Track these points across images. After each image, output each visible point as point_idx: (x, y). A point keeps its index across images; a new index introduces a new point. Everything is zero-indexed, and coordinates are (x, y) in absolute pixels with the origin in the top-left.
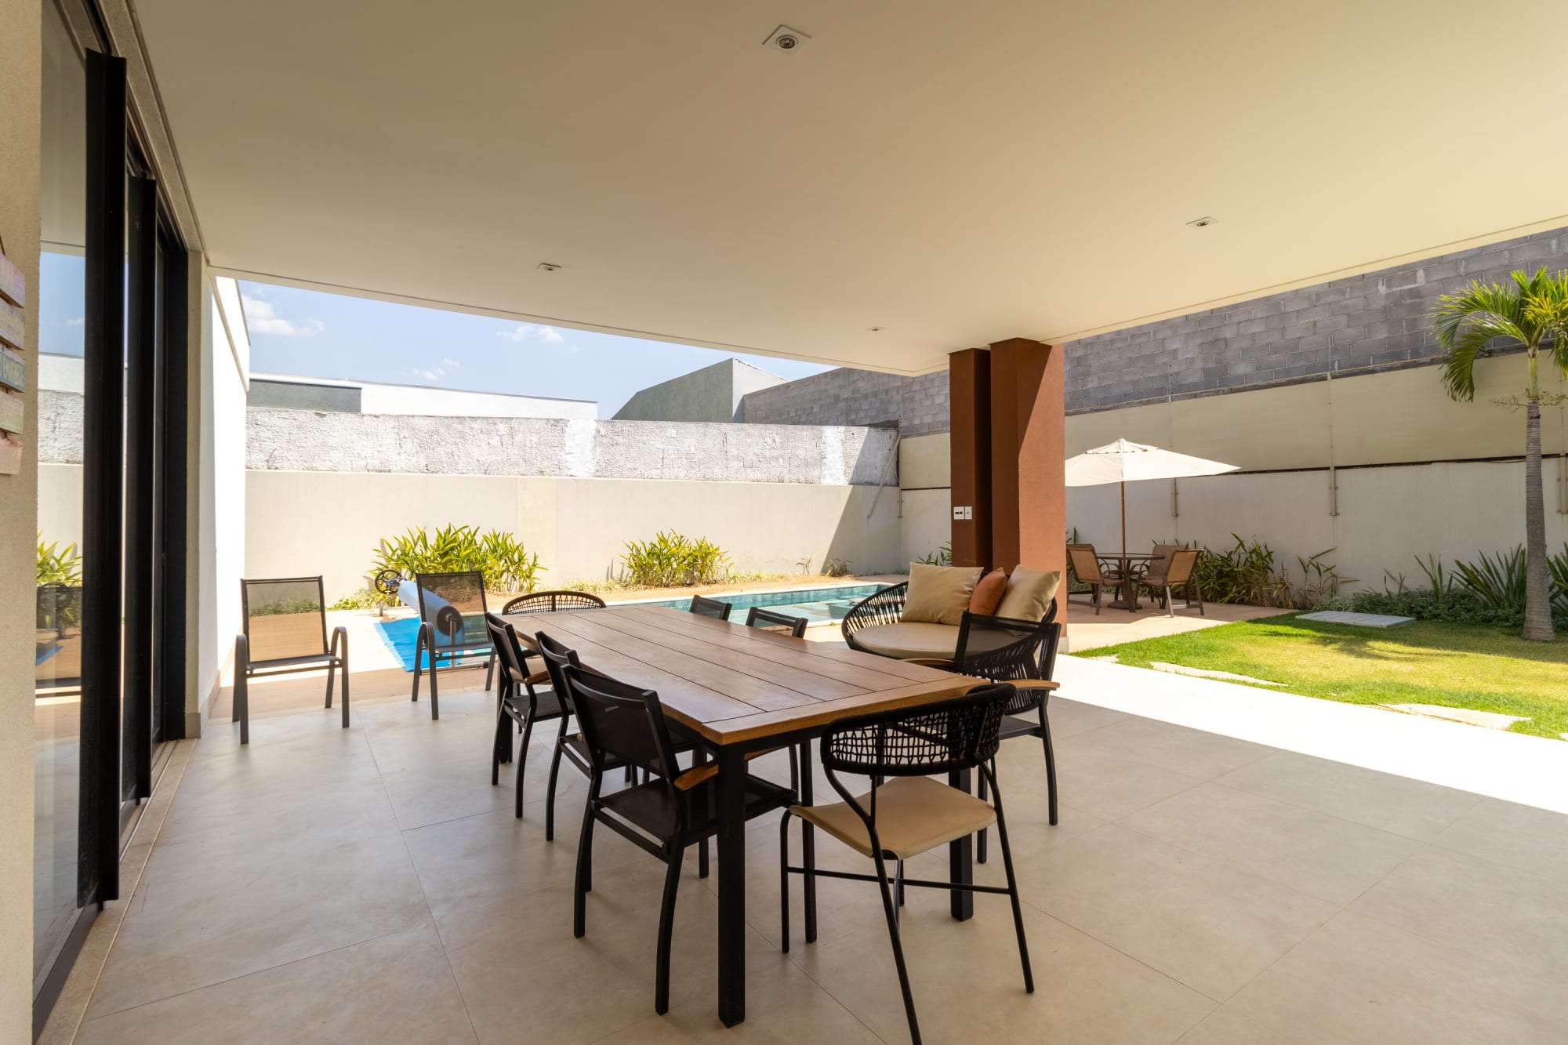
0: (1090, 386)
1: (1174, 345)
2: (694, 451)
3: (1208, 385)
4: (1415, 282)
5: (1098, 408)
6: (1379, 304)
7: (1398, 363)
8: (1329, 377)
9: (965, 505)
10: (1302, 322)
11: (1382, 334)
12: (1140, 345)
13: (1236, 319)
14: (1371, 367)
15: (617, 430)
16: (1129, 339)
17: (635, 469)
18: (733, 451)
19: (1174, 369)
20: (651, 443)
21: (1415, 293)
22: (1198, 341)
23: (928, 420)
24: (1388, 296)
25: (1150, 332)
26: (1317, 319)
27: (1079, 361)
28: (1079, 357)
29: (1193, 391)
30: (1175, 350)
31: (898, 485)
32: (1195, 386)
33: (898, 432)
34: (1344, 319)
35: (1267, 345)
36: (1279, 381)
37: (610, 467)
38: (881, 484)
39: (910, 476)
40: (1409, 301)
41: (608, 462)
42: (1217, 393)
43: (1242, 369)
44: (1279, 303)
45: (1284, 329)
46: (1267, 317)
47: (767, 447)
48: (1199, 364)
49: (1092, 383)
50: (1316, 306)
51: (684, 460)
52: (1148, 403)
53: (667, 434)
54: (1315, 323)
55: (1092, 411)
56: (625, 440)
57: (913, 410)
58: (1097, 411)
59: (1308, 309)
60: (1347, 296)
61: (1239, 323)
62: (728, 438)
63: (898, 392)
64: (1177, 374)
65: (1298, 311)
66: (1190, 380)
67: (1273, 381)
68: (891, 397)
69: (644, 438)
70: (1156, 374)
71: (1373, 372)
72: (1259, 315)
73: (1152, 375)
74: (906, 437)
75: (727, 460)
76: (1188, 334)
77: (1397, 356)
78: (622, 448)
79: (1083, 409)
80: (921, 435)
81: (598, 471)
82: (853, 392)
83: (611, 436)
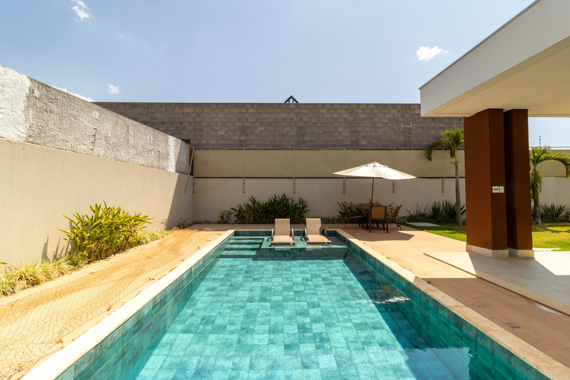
0: (306, 139)
1: (341, 130)
2: (110, 135)
3: (352, 146)
4: (410, 125)
5: (310, 148)
6: (401, 130)
7: (406, 148)
8: (394, 149)
9: (499, 185)
10: (381, 130)
11: (402, 139)
12: (327, 127)
13: (362, 125)
14: (399, 148)
15: (52, 97)
16: (323, 124)
17: (66, 141)
18: (132, 142)
19: (340, 138)
20: (81, 119)
21: (410, 129)
22: (349, 130)
23: (212, 142)
24: (404, 128)
25: (331, 123)
26: (386, 130)
27: (301, 128)
28: (301, 126)
29: (348, 147)
30: (341, 131)
31: (192, 174)
32: (348, 146)
33: (190, 146)
34: (393, 132)
35: (371, 136)
36: (375, 148)
37: (43, 135)
38: (186, 173)
39: (199, 170)
40: (408, 131)
41: (41, 130)
42: (356, 149)
43: (363, 142)
44: (375, 123)
45: (376, 132)
46: (372, 127)
47: (147, 142)
48: (349, 138)
49: (307, 138)
50: (385, 126)
51: (103, 140)
52: (331, 149)
53: (93, 114)
54: (385, 132)
55: (307, 149)
56: (58, 110)
57: (201, 136)
58: (309, 150)
59: (383, 127)
60: (394, 125)
61: (363, 127)
62: (129, 130)
63: (190, 124)
64: (342, 140)
65: (380, 127)
66: (346, 143)
67: (373, 148)
68: (185, 126)
69: (75, 113)
70: (334, 139)
71: (400, 150)
72: (369, 125)
73: (332, 139)
74: (197, 149)
75: (128, 147)
76: (345, 126)
77: (405, 146)
78: (56, 117)
79: (303, 148)
80: (209, 149)
81: (30, 136)
82: (151, 118)
83: (45, 100)
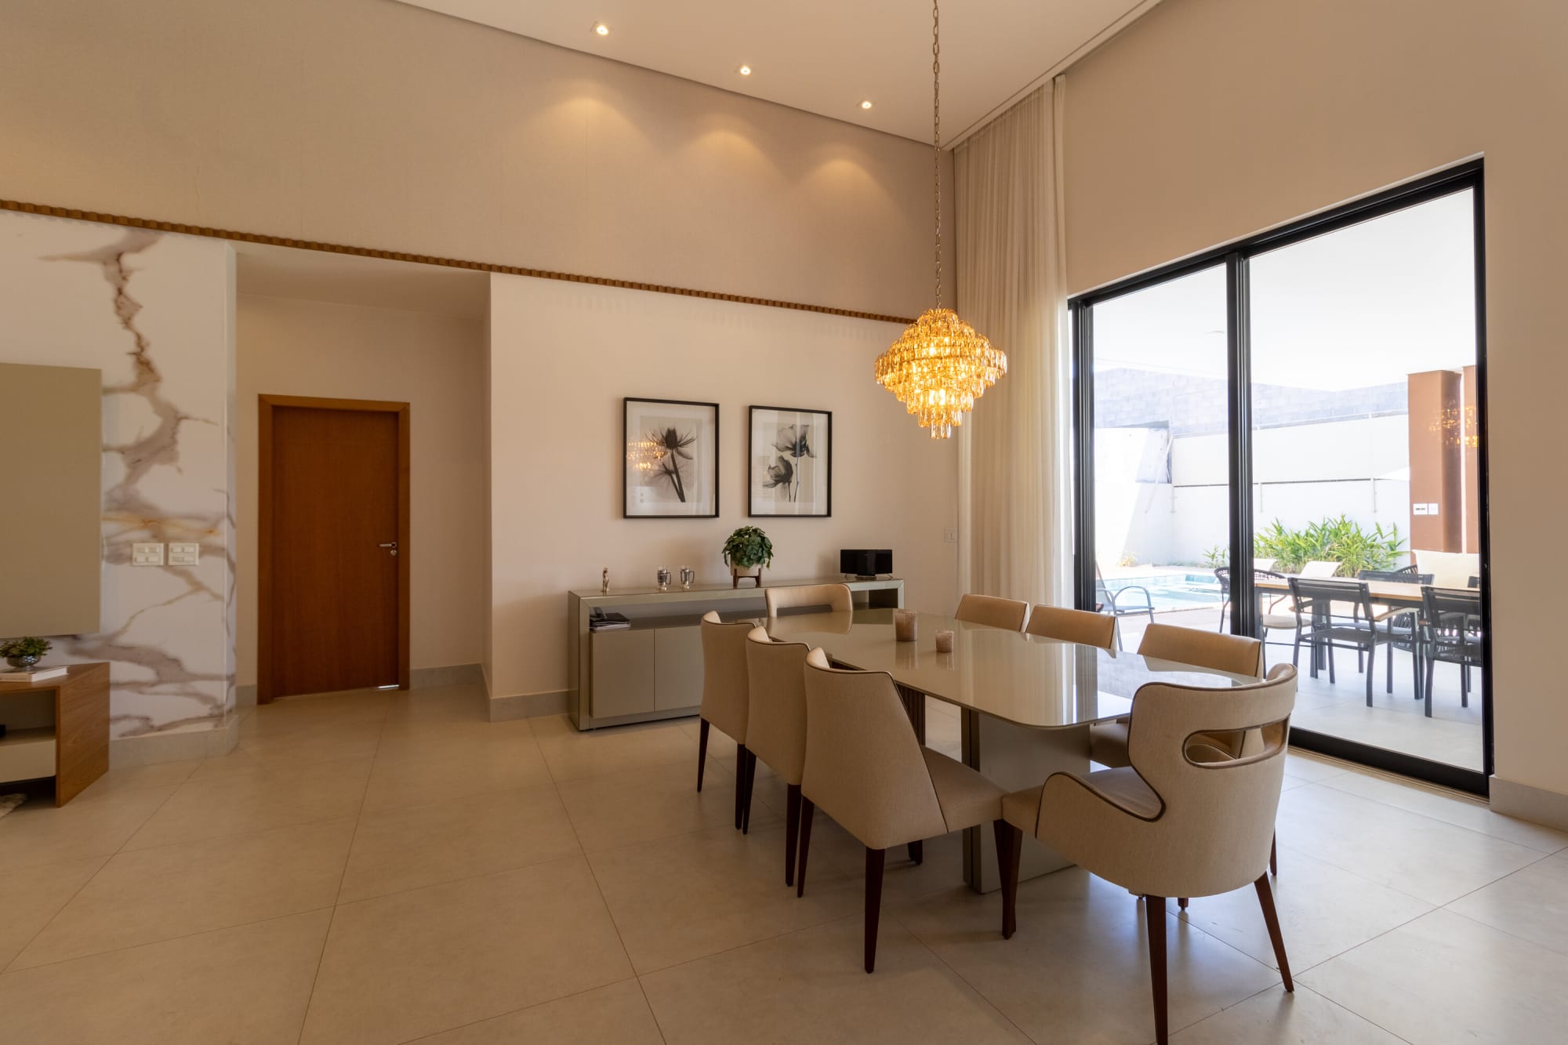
23: (1203, 421)
31: (1169, 481)
33: (1168, 431)
38: (1157, 482)
39: (1180, 474)
57: (1186, 411)
63: (1168, 394)
68: (1160, 399)
74: (1177, 437)
80: (1196, 435)
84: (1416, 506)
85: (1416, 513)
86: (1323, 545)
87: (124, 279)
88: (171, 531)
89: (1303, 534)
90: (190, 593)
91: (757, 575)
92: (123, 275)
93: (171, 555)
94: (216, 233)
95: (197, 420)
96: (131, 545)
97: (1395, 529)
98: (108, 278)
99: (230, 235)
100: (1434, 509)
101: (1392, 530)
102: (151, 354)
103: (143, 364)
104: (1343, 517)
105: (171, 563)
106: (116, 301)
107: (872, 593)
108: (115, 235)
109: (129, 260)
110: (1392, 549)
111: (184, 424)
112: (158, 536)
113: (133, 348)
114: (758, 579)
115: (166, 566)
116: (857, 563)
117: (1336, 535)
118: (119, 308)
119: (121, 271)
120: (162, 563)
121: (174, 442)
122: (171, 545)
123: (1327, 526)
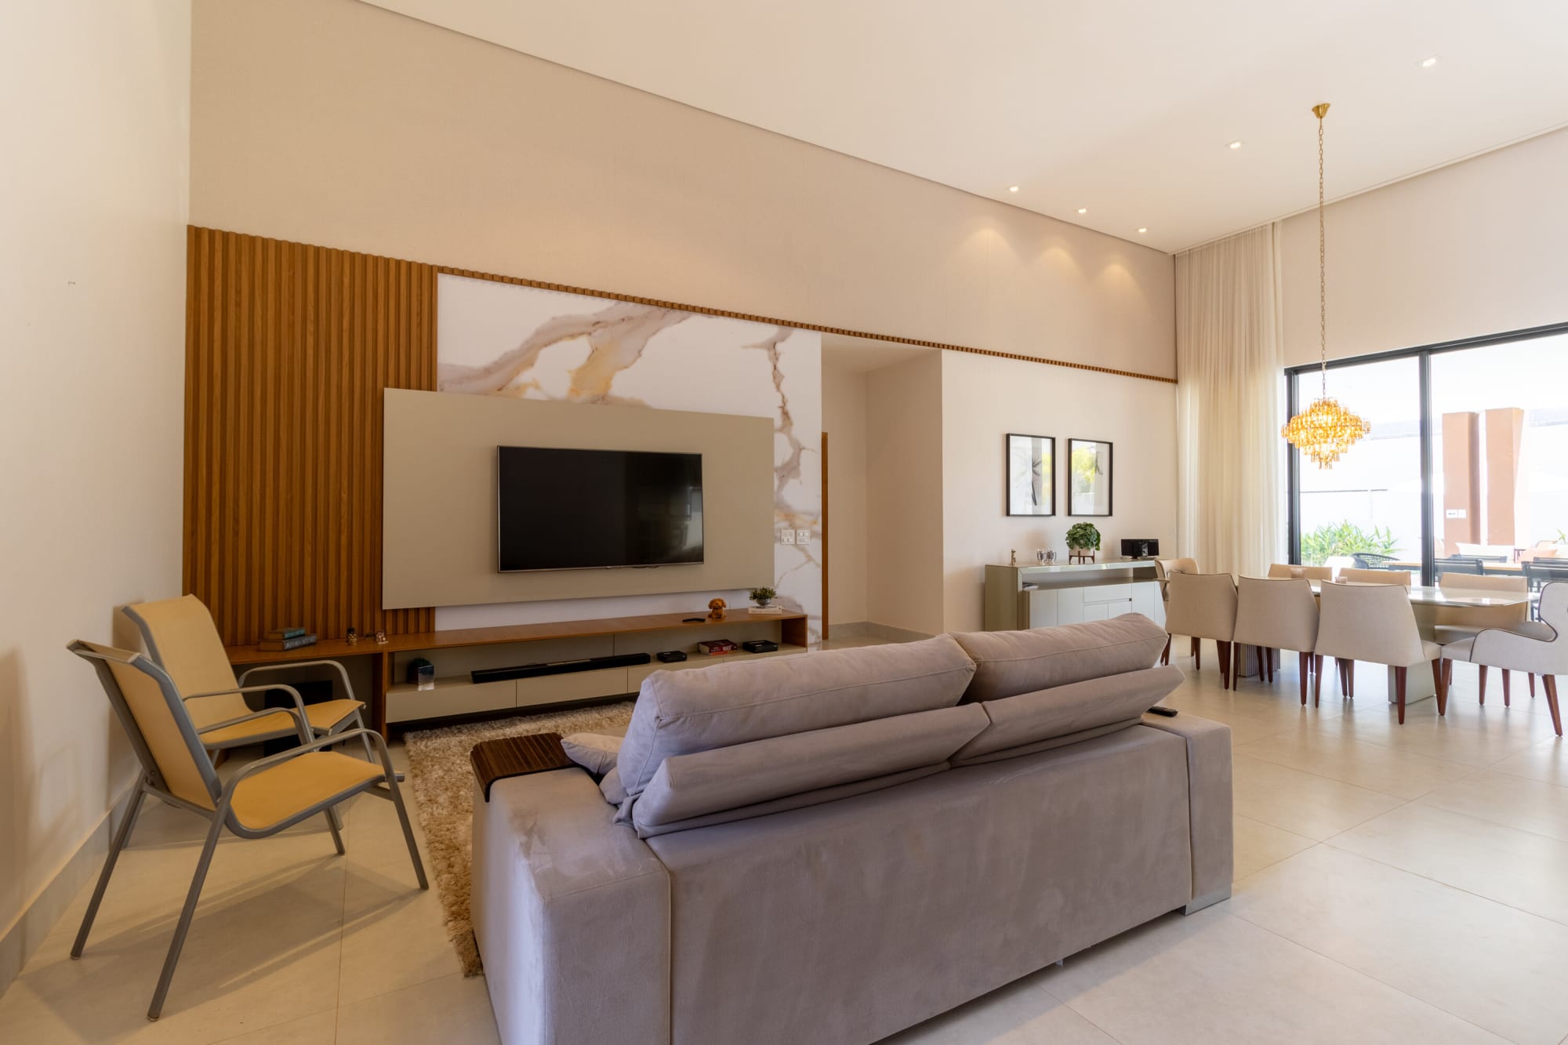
84: (1448, 512)
85: (1448, 516)
86: (1330, 544)
87: (777, 359)
88: (798, 522)
89: (1312, 536)
90: (806, 562)
91: (1092, 555)
92: (775, 357)
93: (798, 538)
94: (814, 328)
95: (808, 450)
96: (781, 531)
97: (1388, 531)
98: (770, 359)
99: (820, 329)
100: (1463, 514)
101: (1386, 532)
102: (789, 407)
103: (785, 414)
104: (1346, 521)
105: (798, 543)
106: (773, 374)
107: (1135, 570)
108: (772, 331)
109: (780, 347)
110: (1386, 548)
111: (803, 452)
112: (792, 526)
113: (780, 403)
114: (1093, 558)
115: (796, 545)
116: (1132, 548)
117: (1341, 536)
118: (774, 378)
119: (775, 354)
120: (794, 543)
121: (799, 464)
122: (798, 531)
123: (1331, 529)
